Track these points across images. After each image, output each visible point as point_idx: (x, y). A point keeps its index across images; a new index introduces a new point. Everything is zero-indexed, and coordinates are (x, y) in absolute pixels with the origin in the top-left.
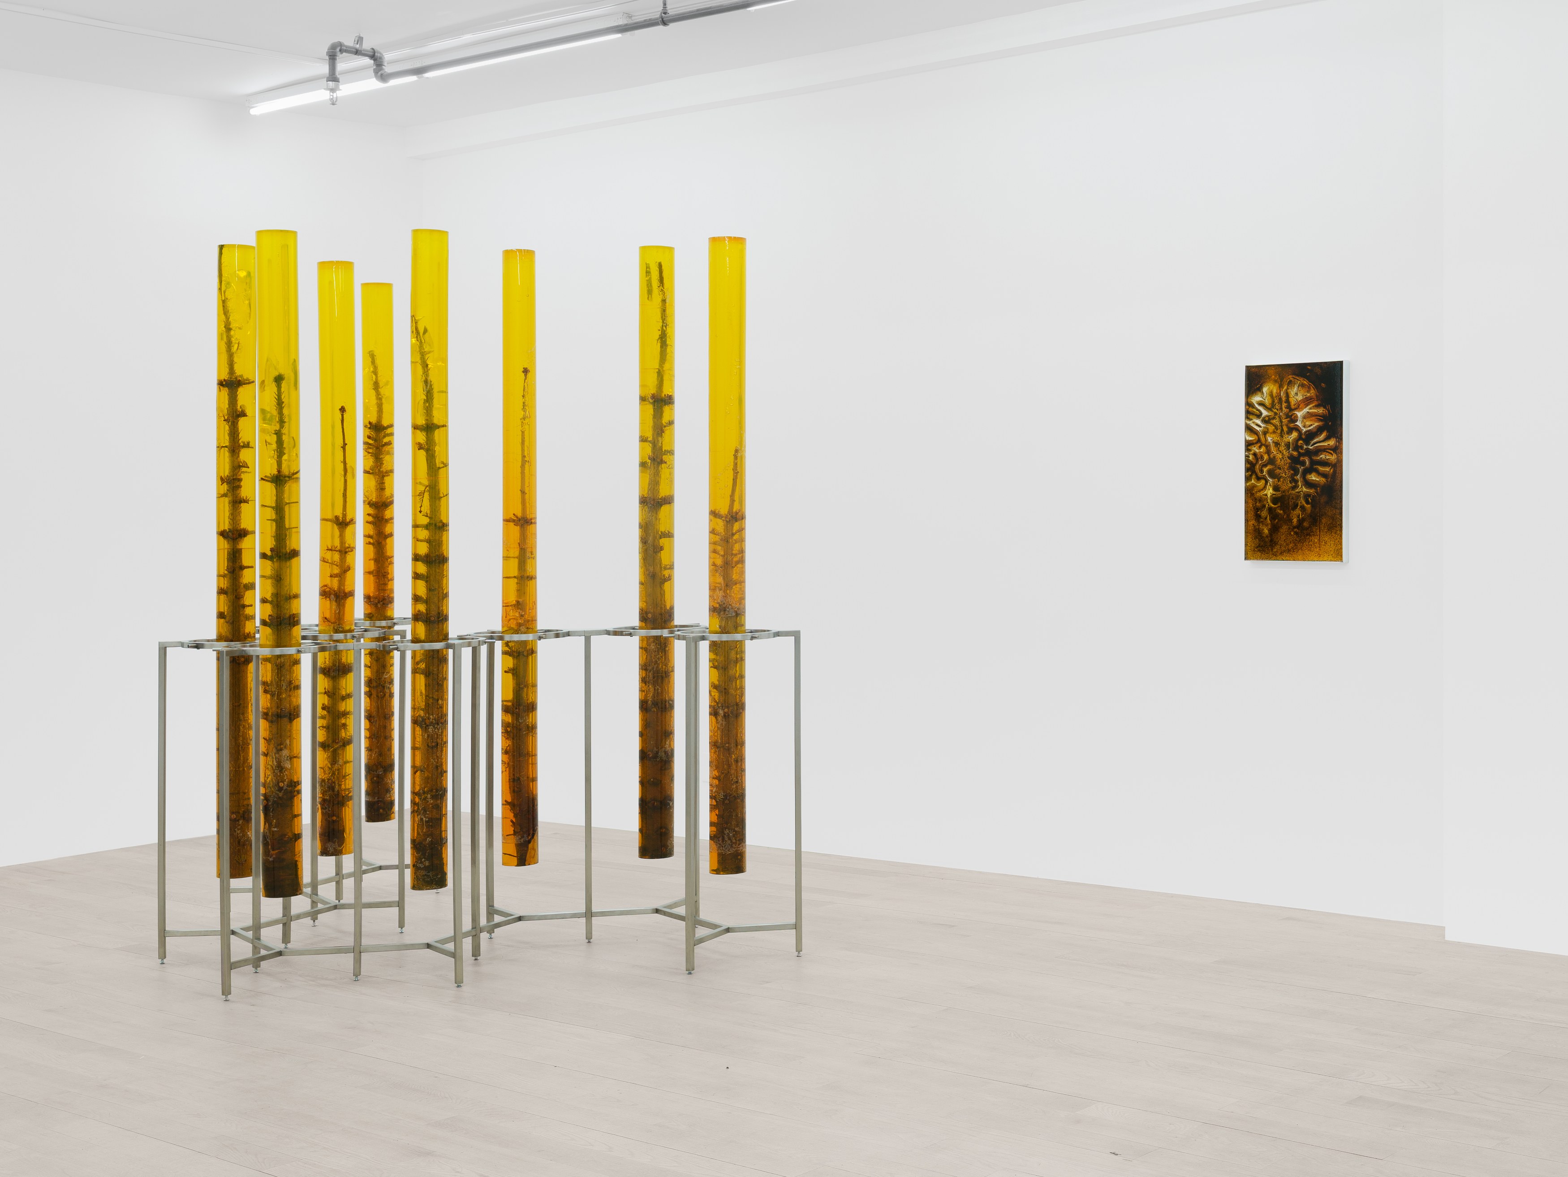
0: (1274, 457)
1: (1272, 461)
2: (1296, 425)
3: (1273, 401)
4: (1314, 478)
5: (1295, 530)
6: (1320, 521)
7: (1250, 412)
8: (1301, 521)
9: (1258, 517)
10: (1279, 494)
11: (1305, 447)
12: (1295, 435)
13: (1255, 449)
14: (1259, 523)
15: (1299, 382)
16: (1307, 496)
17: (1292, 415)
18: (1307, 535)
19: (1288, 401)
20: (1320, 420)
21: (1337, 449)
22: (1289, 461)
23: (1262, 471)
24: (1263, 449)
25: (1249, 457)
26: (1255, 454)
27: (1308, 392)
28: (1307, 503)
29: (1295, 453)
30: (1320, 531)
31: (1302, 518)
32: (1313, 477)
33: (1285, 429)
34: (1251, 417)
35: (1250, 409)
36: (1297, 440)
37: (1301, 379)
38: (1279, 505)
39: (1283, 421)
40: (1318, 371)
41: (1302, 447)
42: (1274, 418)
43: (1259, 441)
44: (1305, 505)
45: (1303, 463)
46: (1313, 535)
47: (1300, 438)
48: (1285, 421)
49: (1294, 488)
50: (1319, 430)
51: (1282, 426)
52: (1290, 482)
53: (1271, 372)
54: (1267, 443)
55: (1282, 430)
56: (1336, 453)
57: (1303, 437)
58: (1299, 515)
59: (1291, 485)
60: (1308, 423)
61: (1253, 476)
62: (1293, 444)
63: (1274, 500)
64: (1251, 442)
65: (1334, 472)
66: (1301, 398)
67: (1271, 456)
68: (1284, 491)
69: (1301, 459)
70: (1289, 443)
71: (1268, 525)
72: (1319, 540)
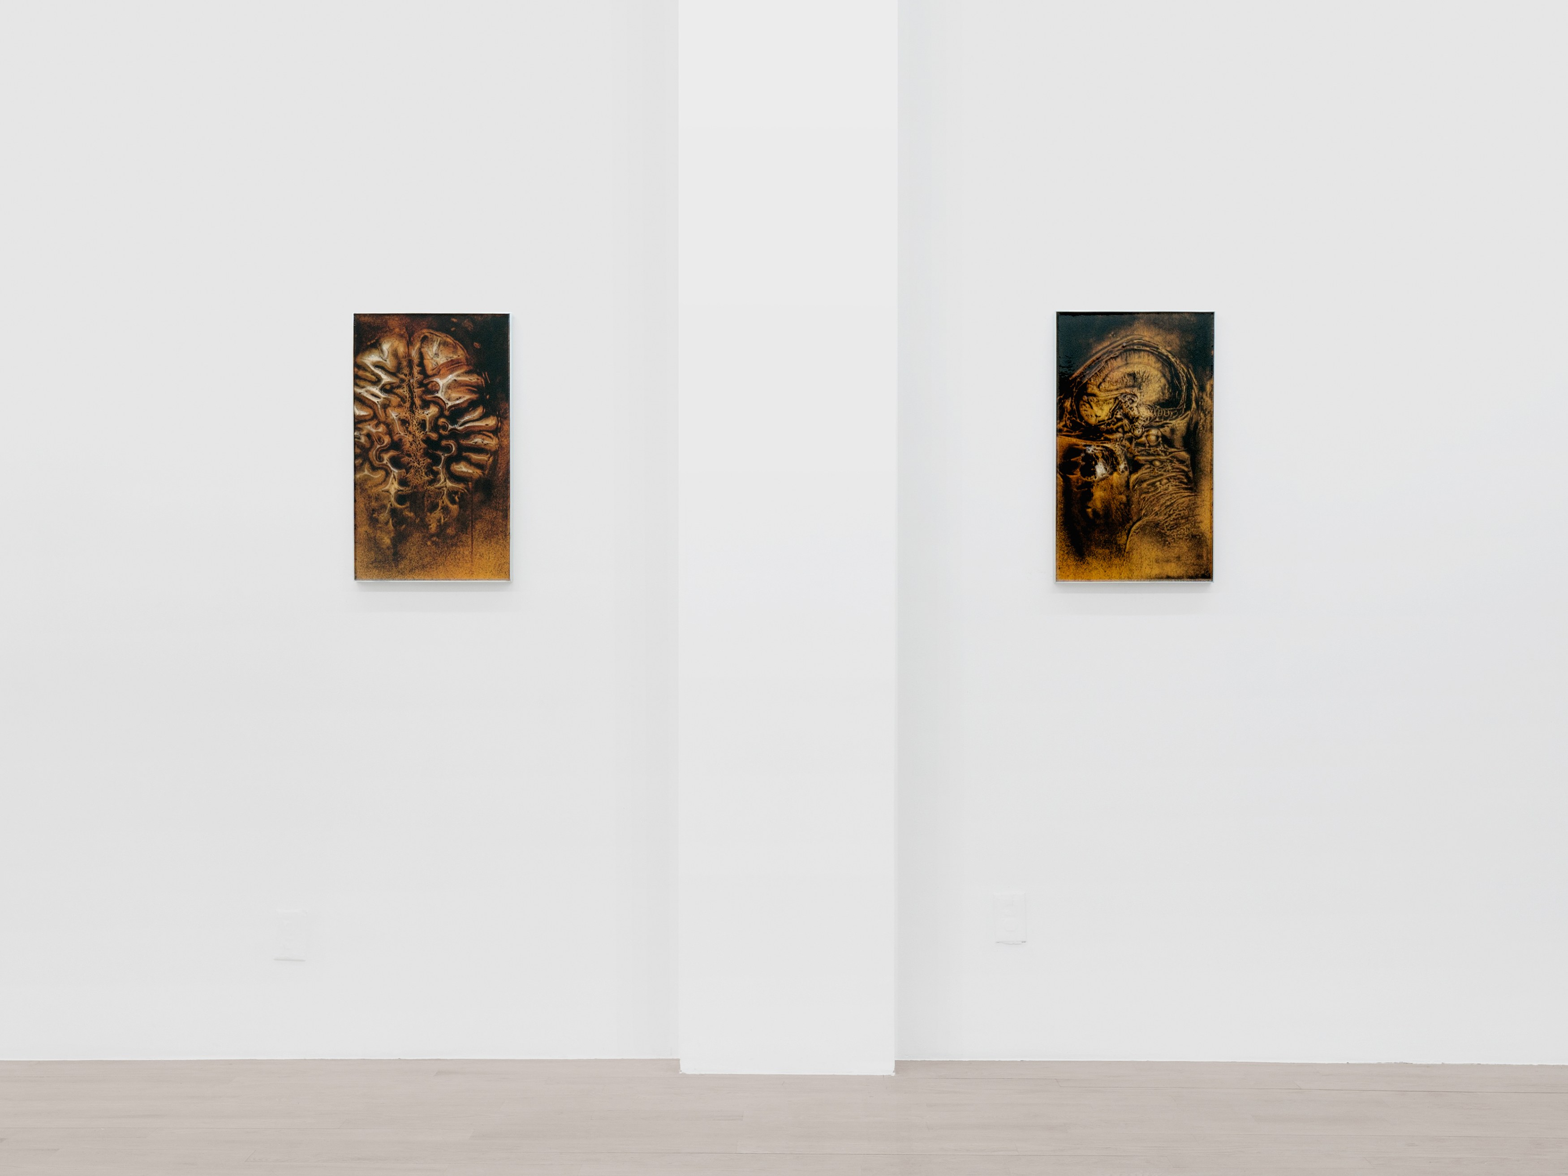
0: (400, 440)
1: (396, 445)
2: (437, 397)
3: (399, 364)
4: (464, 470)
5: (434, 539)
6: (473, 527)
7: (360, 375)
8: (442, 528)
9: (373, 521)
10: (407, 490)
11: (450, 427)
12: (433, 410)
13: (369, 428)
14: (376, 529)
15: (439, 339)
16: (451, 494)
17: (428, 384)
18: (452, 545)
19: (421, 364)
20: (474, 392)
21: (501, 431)
22: (424, 445)
23: (380, 459)
24: (382, 428)
25: (359, 438)
26: (369, 435)
27: (454, 352)
28: (453, 502)
29: (434, 436)
30: (472, 541)
31: (445, 523)
32: (462, 468)
33: (418, 402)
34: (362, 383)
35: (361, 373)
36: (436, 419)
37: (443, 335)
38: (408, 504)
39: (416, 390)
40: (467, 323)
41: (444, 428)
42: (399, 387)
43: (375, 416)
44: (450, 505)
45: (448, 449)
46: (462, 545)
47: (441, 414)
48: (418, 391)
49: (431, 482)
50: (472, 405)
51: (412, 398)
52: (426, 474)
53: (392, 323)
54: (389, 420)
55: (413, 403)
56: (497, 436)
57: (447, 413)
58: (440, 519)
59: (426, 478)
60: (454, 395)
61: (367, 466)
62: (430, 423)
63: (401, 499)
64: (363, 419)
65: (495, 462)
66: (442, 360)
67: (396, 438)
68: (416, 487)
69: (444, 443)
70: (424, 421)
71: (389, 533)
72: (472, 552)
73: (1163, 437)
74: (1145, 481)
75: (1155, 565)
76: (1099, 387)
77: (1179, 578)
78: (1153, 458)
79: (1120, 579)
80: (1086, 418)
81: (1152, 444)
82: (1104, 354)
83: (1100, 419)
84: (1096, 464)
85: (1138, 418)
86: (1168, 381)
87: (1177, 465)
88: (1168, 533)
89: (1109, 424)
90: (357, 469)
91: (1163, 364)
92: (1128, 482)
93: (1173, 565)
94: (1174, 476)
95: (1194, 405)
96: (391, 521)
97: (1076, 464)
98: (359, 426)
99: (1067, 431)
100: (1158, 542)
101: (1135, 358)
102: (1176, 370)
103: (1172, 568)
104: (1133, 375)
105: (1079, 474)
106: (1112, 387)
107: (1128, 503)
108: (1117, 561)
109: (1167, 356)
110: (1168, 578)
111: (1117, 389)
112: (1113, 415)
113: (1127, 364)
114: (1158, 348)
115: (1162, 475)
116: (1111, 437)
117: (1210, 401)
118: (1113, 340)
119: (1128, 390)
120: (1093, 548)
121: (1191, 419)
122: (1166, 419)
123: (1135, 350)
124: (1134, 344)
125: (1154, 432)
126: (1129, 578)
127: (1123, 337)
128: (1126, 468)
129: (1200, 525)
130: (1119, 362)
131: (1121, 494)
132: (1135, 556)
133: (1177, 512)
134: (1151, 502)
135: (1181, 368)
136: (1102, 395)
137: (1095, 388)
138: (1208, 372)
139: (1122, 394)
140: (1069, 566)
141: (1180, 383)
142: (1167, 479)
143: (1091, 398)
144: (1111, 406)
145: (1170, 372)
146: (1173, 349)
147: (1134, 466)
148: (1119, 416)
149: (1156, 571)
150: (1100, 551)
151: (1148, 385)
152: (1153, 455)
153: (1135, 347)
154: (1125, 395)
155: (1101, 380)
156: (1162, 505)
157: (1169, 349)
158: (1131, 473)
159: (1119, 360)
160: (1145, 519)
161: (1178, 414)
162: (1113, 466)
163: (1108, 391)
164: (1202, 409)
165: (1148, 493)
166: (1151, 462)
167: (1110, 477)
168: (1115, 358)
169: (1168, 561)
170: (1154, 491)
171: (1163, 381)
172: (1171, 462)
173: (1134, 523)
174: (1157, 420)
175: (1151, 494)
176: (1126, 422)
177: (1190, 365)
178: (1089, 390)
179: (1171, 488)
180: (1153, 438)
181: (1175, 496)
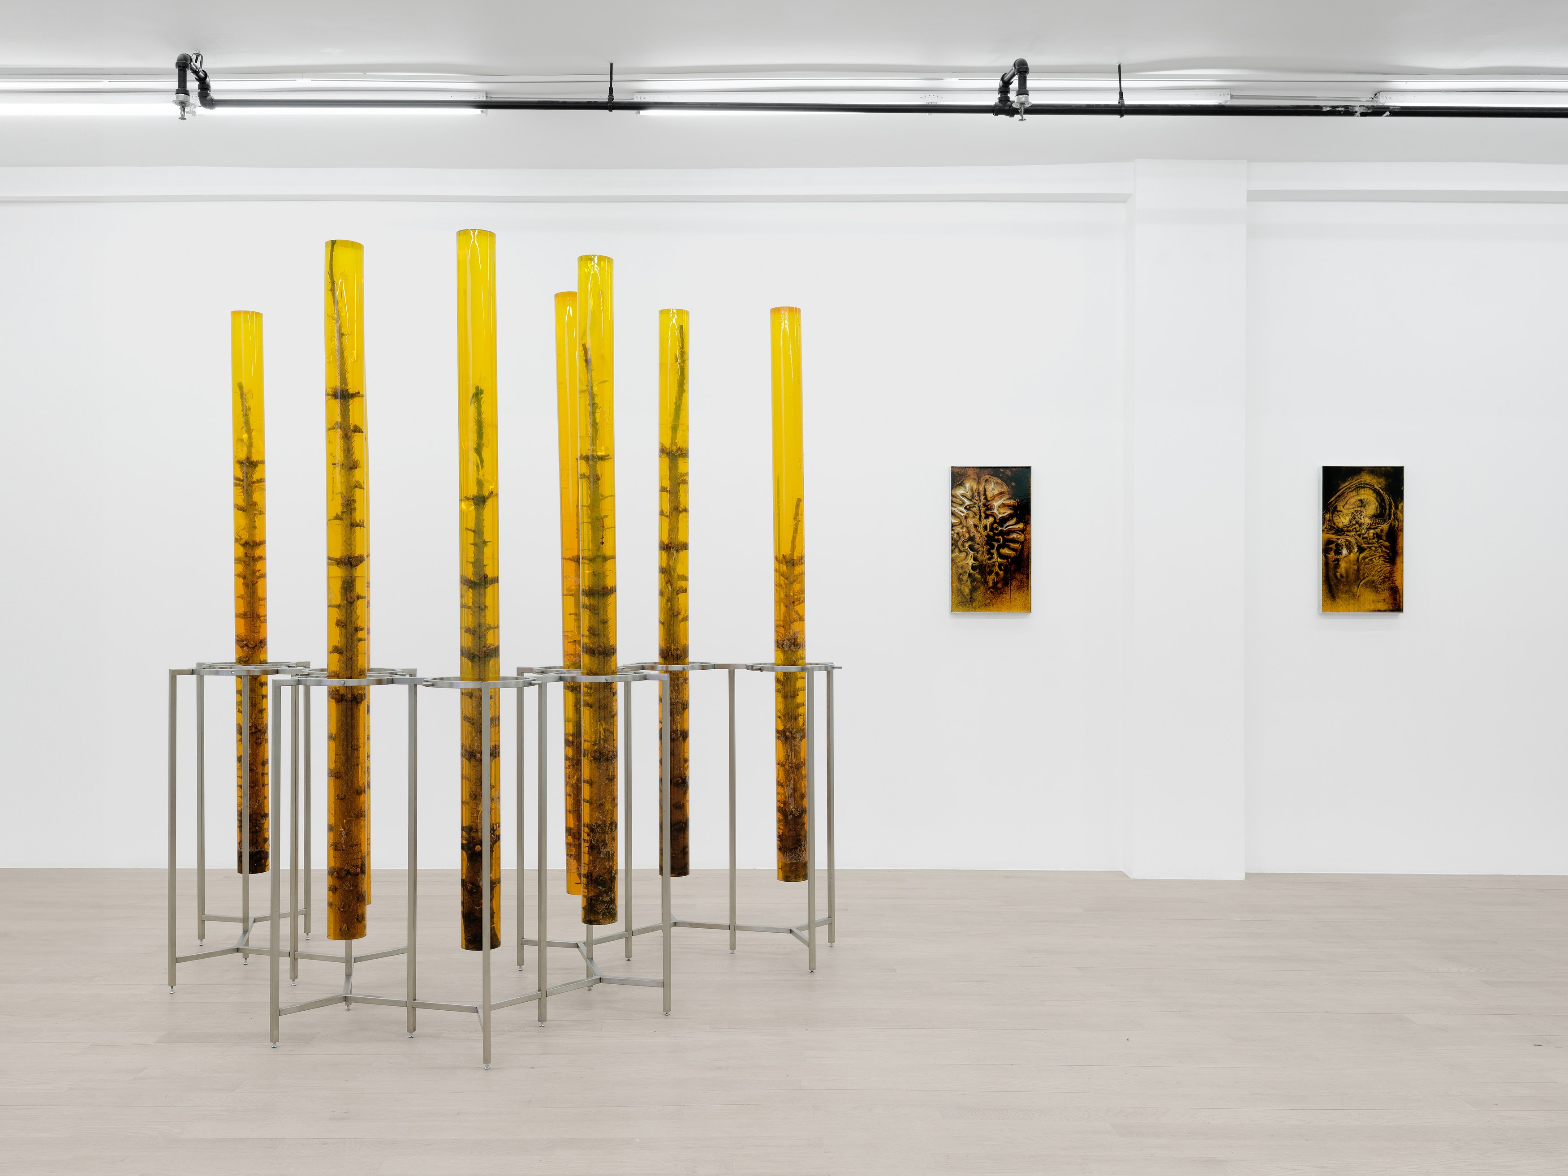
0: (974, 536)
1: (972, 539)
2: (994, 512)
3: (973, 494)
4: (1007, 552)
5: (991, 590)
6: (1011, 583)
7: (955, 501)
8: (995, 584)
9: (960, 580)
10: (976, 564)
11: (1000, 529)
12: (991, 519)
13: (958, 529)
14: (961, 585)
15: (994, 481)
16: (1000, 565)
17: (989, 505)
18: (1000, 593)
19: (985, 494)
20: (1013, 510)
21: (1026, 531)
22: (986, 539)
23: (963, 546)
24: (965, 530)
25: (954, 535)
26: (958, 534)
27: (1002, 488)
28: (1001, 570)
29: (991, 534)
30: (1011, 591)
31: (997, 581)
32: (1005, 551)
33: (983, 515)
34: (955, 505)
35: (954, 499)
36: (992, 524)
37: (996, 478)
38: (978, 571)
39: (982, 509)
40: (1008, 472)
41: (997, 529)
42: (973, 507)
43: (961, 523)
44: (999, 571)
45: (998, 541)
46: (1005, 593)
47: (995, 522)
48: (983, 509)
49: (990, 559)
50: (1010, 517)
51: (980, 513)
52: (987, 555)
53: (970, 472)
54: (968, 525)
55: (980, 516)
56: (1024, 534)
57: (998, 521)
58: (994, 579)
59: (988, 557)
60: (1002, 511)
61: (957, 550)
62: (989, 527)
63: (973, 568)
64: (955, 524)
65: (1023, 547)
66: (996, 492)
67: (972, 535)
68: (982, 561)
69: (996, 537)
70: (986, 525)
71: (968, 586)
72: (1010, 597)
73: (1377, 533)
74: (1367, 558)
75: (1372, 604)
76: (1343, 507)
77: (1385, 611)
78: (1371, 545)
79: (1354, 611)
80: (1337, 524)
81: (1371, 538)
82: (1346, 489)
83: (1345, 524)
84: (1342, 549)
85: (1364, 524)
86: (1379, 503)
87: (1384, 549)
88: (1379, 586)
89: (1349, 527)
90: (953, 551)
91: (1377, 494)
92: (1358, 558)
93: (1382, 604)
94: (1382, 555)
95: (1392, 517)
96: (969, 580)
97: (1331, 549)
98: (953, 528)
99: (1327, 531)
100: (1374, 591)
101: (1362, 491)
102: (1383, 498)
103: (1381, 606)
104: (1361, 500)
105: (1334, 553)
106: (1350, 507)
107: (1358, 570)
108: (1352, 601)
109: (1379, 490)
110: (1379, 611)
111: (1353, 508)
112: (1351, 522)
113: (1358, 494)
114: (1374, 486)
115: (1376, 555)
116: (1348, 533)
117: (1401, 515)
118: (1351, 481)
119: (1359, 509)
120: (1340, 594)
121: (1391, 524)
122: (1378, 524)
123: (1362, 487)
124: (1362, 484)
125: (1372, 531)
126: (1359, 611)
127: (1356, 480)
128: (1357, 551)
129: (1396, 582)
130: (1354, 493)
131: (1354, 565)
132: (1362, 598)
133: (1384, 575)
134: (1370, 569)
135: (1386, 497)
136: (1345, 511)
137: (1342, 507)
138: (1399, 499)
139: (1356, 511)
140: (1327, 604)
141: (1385, 504)
142: (1379, 557)
143: (1340, 513)
144: (1350, 517)
145: (1380, 498)
146: (1382, 486)
147: (1361, 550)
148: (1354, 523)
149: (1373, 607)
150: (1344, 596)
151: (1369, 506)
152: (1371, 544)
153: (1363, 485)
154: (1357, 511)
155: (1345, 503)
156: (1376, 571)
157: (1380, 486)
158: (1360, 554)
159: (1354, 492)
160: (1367, 579)
161: (1384, 521)
162: (1350, 551)
163: (1348, 509)
164: (1397, 519)
165: (1368, 564)
166: (1370, 548)
167: (1350, 556)
168: (1352, 491)
169: (1379, 602)
170: (1372, 563)
171: (1377, 503)
172: (1381, 547)
173: (1361, 581)
174: (1374, 525)
175: (1370, 565)
176: (1357, 526)
177: (1390, 495)
178: (1339, 509)
179: (1381, 562)
180: (1372, 535)
181: (1383, 566)
